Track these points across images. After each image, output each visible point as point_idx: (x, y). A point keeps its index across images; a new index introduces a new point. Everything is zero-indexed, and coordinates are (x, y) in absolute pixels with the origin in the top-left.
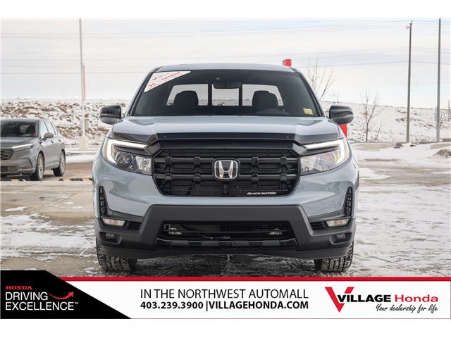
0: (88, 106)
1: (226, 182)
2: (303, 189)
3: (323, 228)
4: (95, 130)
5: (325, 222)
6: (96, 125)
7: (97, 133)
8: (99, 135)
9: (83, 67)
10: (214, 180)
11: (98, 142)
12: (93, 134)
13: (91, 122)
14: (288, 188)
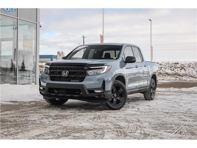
0: (162, 64)
1: (65, 77)
2: (87, 80)
3: (93, 93)
4: (164, 74)
5: (94, 90)
6: (165, 72)
7: (164, 75)
8: (165, 76)
9: (152, 47)
10: (62, 77)
11: (164, 79)
12: (163, 75)
13: (163, 70)
14: (82, 79)
